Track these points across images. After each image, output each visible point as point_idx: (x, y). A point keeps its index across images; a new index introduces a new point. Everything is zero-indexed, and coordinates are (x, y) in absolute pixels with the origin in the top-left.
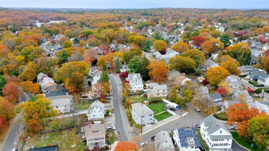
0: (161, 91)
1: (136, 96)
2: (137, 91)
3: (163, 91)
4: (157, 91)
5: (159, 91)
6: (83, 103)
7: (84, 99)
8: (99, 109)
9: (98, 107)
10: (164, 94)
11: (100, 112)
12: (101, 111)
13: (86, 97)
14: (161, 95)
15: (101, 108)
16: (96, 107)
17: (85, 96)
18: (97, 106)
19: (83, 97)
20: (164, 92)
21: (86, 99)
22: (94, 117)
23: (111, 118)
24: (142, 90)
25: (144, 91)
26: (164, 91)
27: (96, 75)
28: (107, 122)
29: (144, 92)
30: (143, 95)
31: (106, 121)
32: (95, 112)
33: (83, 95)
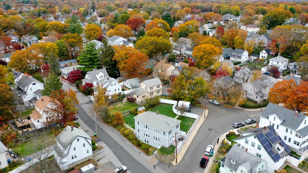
0: (155, 88)
1: (116, 105)
2: (113, 96)
3: (157, 87)
4: (151, 89)
5: (153, 89)
6: (26, 139)
7: (25, 130)
8: (82, 141)
9: (80, 139)
10: (158, 92)
11: (84, 146)
12: (87, 144)
13: (29, 126)
14: (155, 94)
15: (85, 138)
16: (76, 140)
17: (25, 126)
18: (78, 137)
19: (20, 127)
20: (158, 89)
21: (30, 129)
22: (75, 160)
23: (101, 151)
24: (120, 93)
25: (124, 94)
26: (159, 87)
27: (31, 82)
28: (100, 161)
29: (124, 96)
30: (125, 100)
31: (98, 161)
32: (75, 150)
33: (19, 125)
